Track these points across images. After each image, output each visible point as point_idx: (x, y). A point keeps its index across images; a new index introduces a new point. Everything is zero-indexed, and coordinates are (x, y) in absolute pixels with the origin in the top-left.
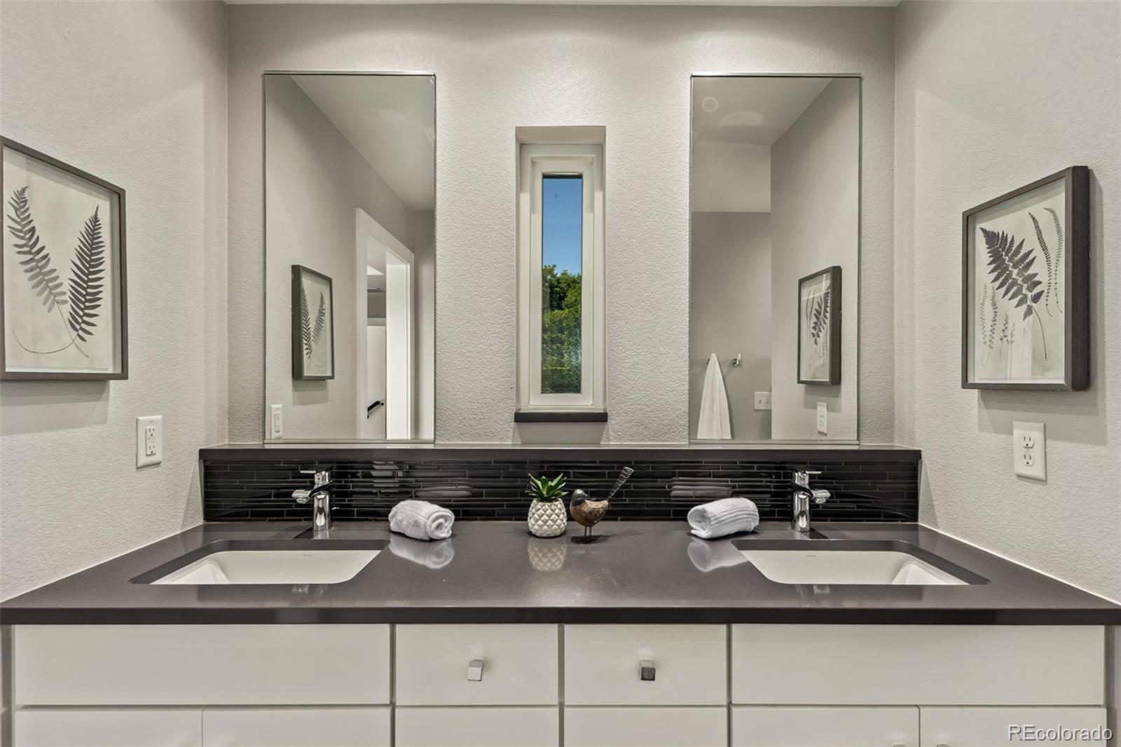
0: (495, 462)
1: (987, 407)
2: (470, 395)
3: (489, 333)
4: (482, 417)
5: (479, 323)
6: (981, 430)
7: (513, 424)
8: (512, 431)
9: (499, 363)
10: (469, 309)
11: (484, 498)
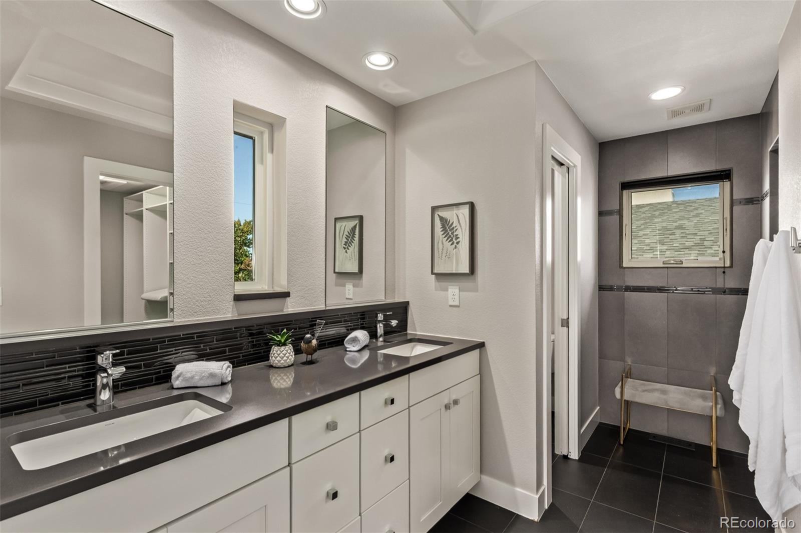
0: (235, 328)
1: (438, 282)
2: (201, 283)
3: (215, 239)
4: (211, 299)
5: (208, 231)
6: (436, 290)
7: (232, 303)
8: (231, 307)
9: (222, 261)
10: (201, 220)
11: (227, 354)
